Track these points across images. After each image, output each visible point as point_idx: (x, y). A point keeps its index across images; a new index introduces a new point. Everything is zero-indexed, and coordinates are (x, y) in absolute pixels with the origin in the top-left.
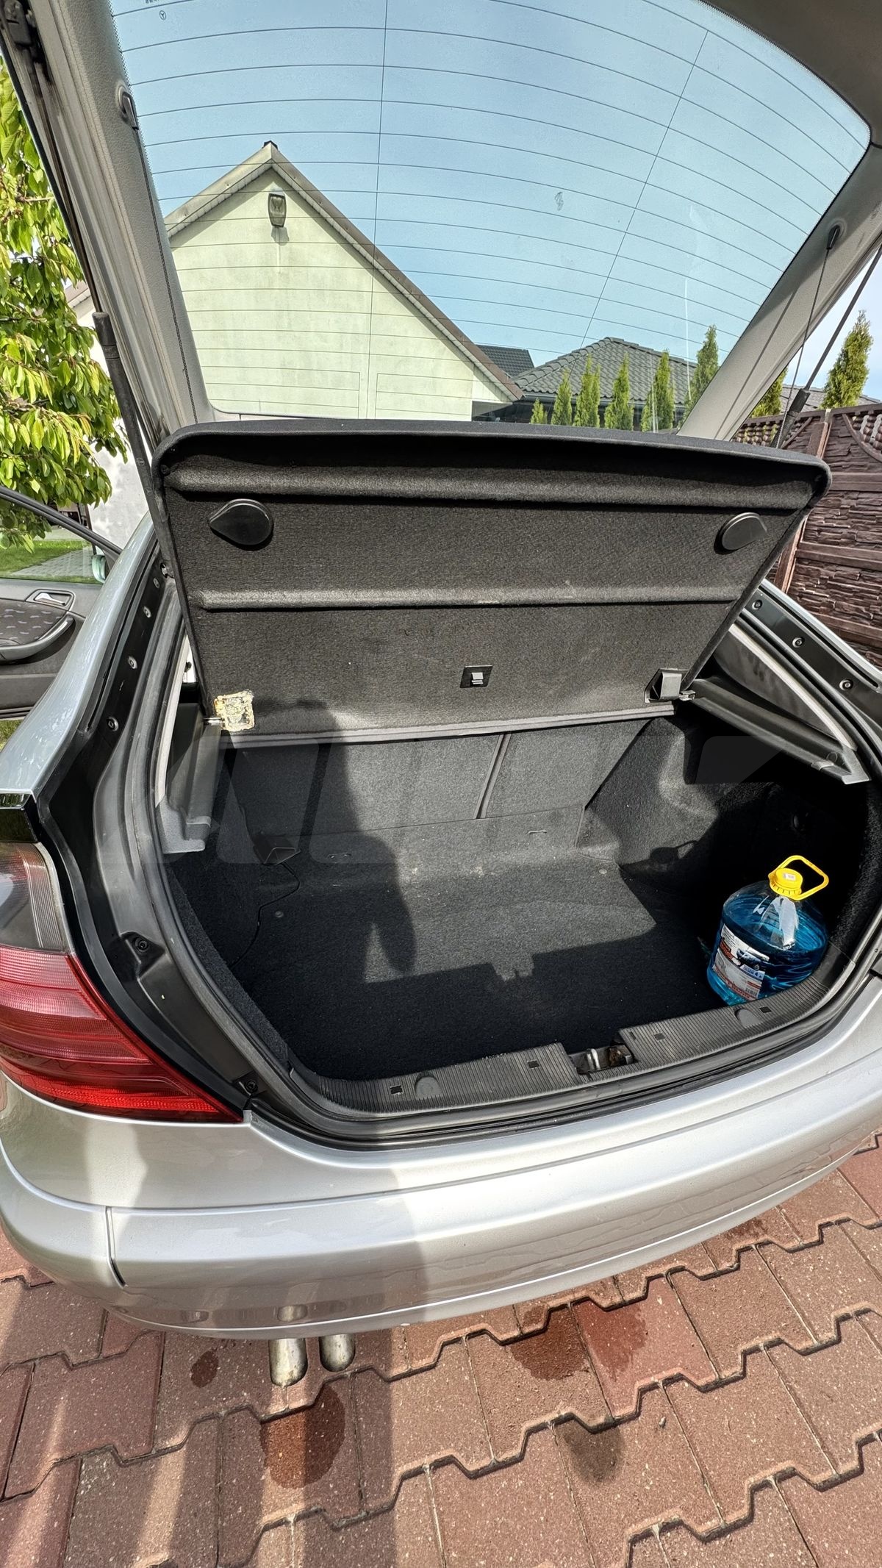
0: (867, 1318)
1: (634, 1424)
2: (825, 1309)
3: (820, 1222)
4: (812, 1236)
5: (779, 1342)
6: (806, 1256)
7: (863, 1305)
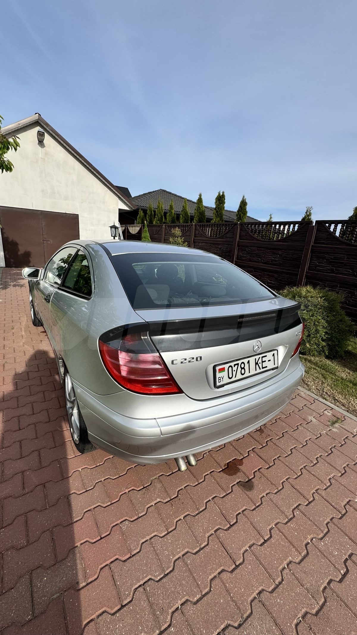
0: (296, 448)
1: (255, 478)
2: (288, 448)
3: (282, 432)
4: (281, 435)
5: (280, 456)
6: (281, 439)
7: (295, 446)
